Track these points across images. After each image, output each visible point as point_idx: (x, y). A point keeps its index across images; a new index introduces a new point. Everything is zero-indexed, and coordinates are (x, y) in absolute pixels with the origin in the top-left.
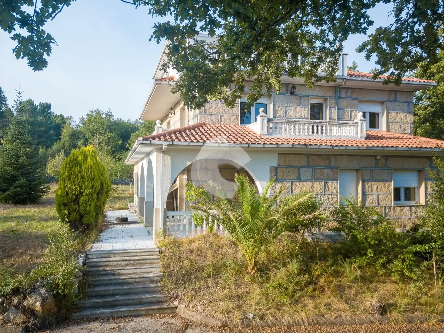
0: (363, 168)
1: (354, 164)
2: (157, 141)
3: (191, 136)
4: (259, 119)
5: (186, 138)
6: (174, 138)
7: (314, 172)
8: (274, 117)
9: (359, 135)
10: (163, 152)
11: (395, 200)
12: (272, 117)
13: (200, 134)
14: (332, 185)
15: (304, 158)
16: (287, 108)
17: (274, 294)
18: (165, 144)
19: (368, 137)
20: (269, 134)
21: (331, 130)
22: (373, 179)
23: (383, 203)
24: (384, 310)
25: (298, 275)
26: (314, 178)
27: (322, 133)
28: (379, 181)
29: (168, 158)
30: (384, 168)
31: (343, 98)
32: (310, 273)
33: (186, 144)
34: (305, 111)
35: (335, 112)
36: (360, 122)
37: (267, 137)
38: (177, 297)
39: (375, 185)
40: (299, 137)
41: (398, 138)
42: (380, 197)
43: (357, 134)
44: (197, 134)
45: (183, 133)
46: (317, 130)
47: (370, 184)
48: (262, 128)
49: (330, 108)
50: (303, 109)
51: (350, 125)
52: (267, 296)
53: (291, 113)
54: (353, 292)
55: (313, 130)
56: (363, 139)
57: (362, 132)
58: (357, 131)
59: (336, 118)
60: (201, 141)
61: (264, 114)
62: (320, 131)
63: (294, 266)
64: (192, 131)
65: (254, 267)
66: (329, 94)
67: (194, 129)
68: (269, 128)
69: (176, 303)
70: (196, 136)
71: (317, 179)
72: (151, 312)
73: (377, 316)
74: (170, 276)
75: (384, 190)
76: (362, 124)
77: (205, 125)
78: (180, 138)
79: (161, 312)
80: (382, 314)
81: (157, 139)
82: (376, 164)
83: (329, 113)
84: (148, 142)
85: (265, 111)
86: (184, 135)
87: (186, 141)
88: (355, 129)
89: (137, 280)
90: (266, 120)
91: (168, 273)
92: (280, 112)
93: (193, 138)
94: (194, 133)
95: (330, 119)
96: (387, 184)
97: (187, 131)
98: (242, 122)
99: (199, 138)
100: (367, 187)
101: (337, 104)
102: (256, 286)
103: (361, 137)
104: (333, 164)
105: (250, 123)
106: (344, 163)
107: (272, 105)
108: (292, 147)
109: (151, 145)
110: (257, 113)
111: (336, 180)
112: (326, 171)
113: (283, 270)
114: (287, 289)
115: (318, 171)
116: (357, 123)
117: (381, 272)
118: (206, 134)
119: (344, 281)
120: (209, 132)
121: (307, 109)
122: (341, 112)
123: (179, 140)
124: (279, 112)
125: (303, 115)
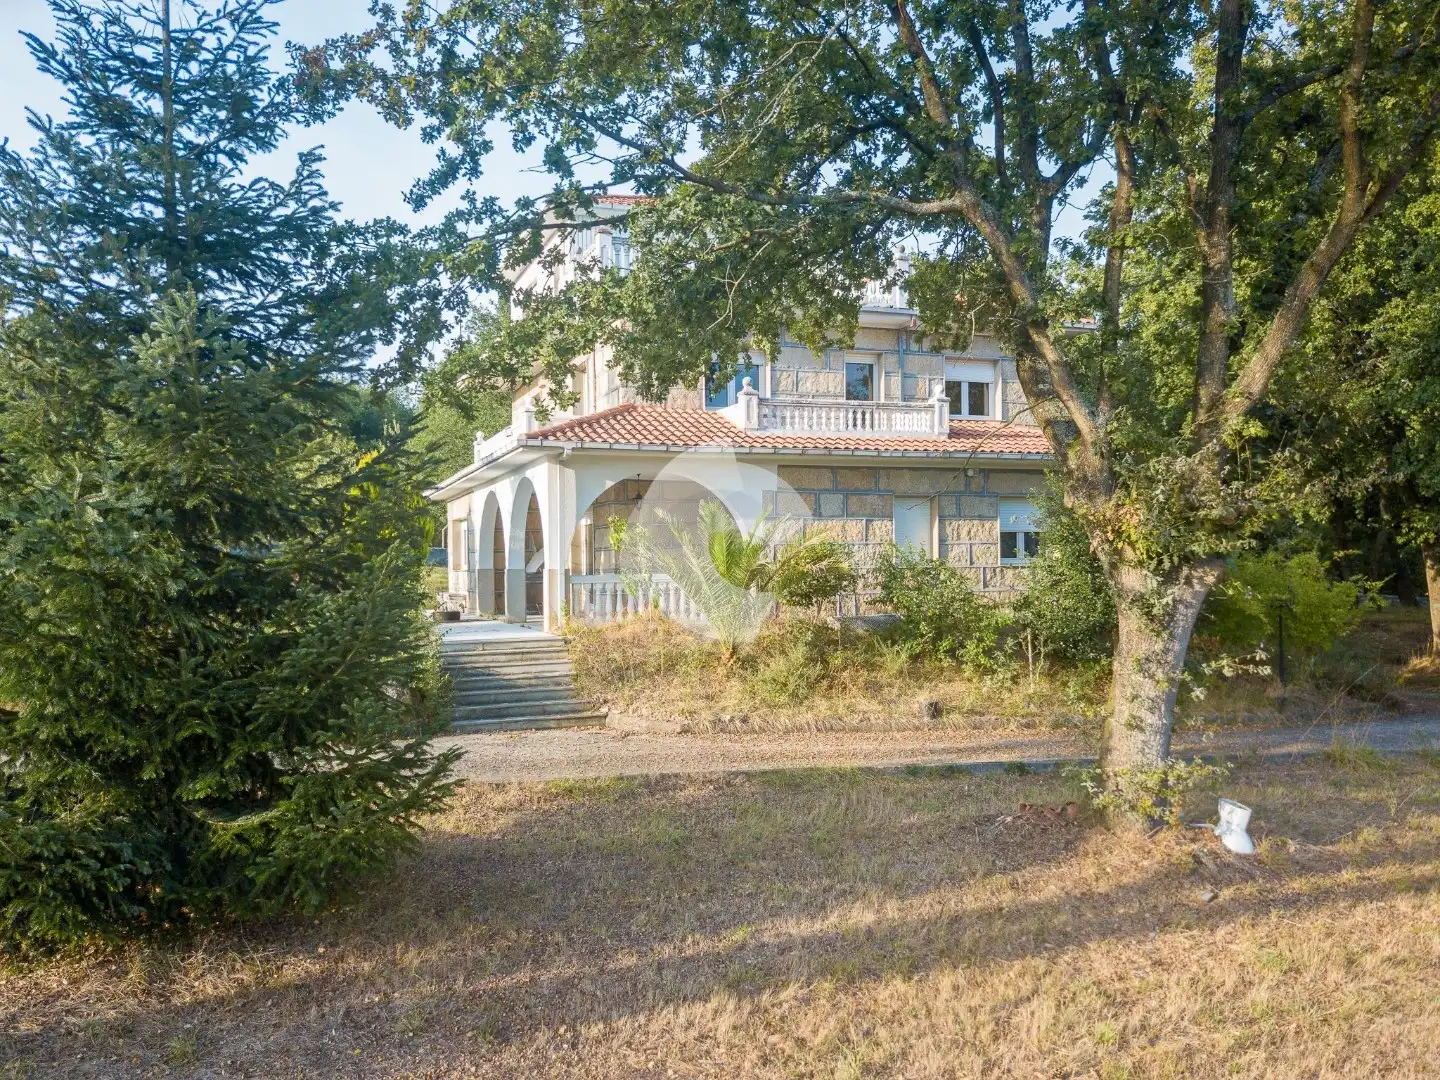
0: (940, 495)
1: (924, 487)
2: (551, 442)
3: (611, 432)
4: (742, 397)
5: (605, 436)
6: (582, 435)
7: (845, 503)
8: (773, 393)
9: (936, 430)
10: (562, 463)
11: (1003, 556)
12: (768, 395)
13: (629, 427)
14: (881, 527)
15: (828, 474)
16: (801, 375)
17: (764, 692)
18: (568, 447)
19: (954, 434)
20: (761, 427)
21: (889, 419)
22: (959, 516)
23: (980, 563)
24: (936, 710)
25: (805, 665)
26: (847, 513)
27: (872, 427)
28: (972, 518)
29: (570, 473)
30: (980, 494)
31: (913, 353)
32: (825, 662)
33: (607, 446)
34: (835, 381)
35: (896, 381)
36: (937, 405)
37: (758, 433)
38: (605, 702)
39: (965, 526)
40: (819, 434)
41: (1017, 435)
42: (974, 548)
43: (932, 427)
44: (624, 427)
45: (596, 426)
46: (864, 419)
47: (955, 524)
48: (748, 418)
49: (887, 374)
50: (832, 376)
51: (919, 410)
52: (753, 694)
53: (807, 386)
54: (895, 691)
55: (855, 419)
56: (944, 438)
57: (941, 423)
58: (933, 421)
59: (898, 393)
60: (634, 441)
61: (751, 389)
62: (868, 422)
63: (799, 653)
64: (612, 422)
65: (732, 656)
66: (887, 343)
67: (615, 418)
68: (762, 416)
69: (604, 710)
70: (623, 432)
71: (853, 515)
72: (564, 724)
73: (926, 719)
74: (589, 674)
75: (983, 536)
76: (941, 407)
77: (635, 408)
78: (593, 435)
79: (581, 722)
80: (933, 716)
81: (551, 438)
82: (967, 485)
83: (886, 385)
84: (537, 443)
85: (755, 384)
86: (600, 431)
87: (605, 441)
88: (928, 416)
89: (533, 682)
90: (755, 401)
91: (585, 671)
92: (786, 382)
93: (616, 436)
94: (617, 427)
95: (887, 396)
96: (988, 525)
97: (603, 422)
98: (710, 402)
99: (628, 436)
100: (949, 530)
101: (902, 365)
102: (735, 682)
103: (940, 434)
104: (882, 486)
105: (725, 404)
106: (905, 483)
107: (768, 368)
108: (802, 454)
109: (541, 448)
110: (739, 387)
111: (890, 517)
112: (869, 498)
113: (782, 660)
114: (785, 685)
115: (854, 499)
116: (932, 406)
117: (947, 662)
118: (639, 428)
119: (882, 677)
120: (645, 423)
121: (839, 376)
122: (909, 381)
123: (593, 440)
124: (784, 383)
125: (831, 389)
